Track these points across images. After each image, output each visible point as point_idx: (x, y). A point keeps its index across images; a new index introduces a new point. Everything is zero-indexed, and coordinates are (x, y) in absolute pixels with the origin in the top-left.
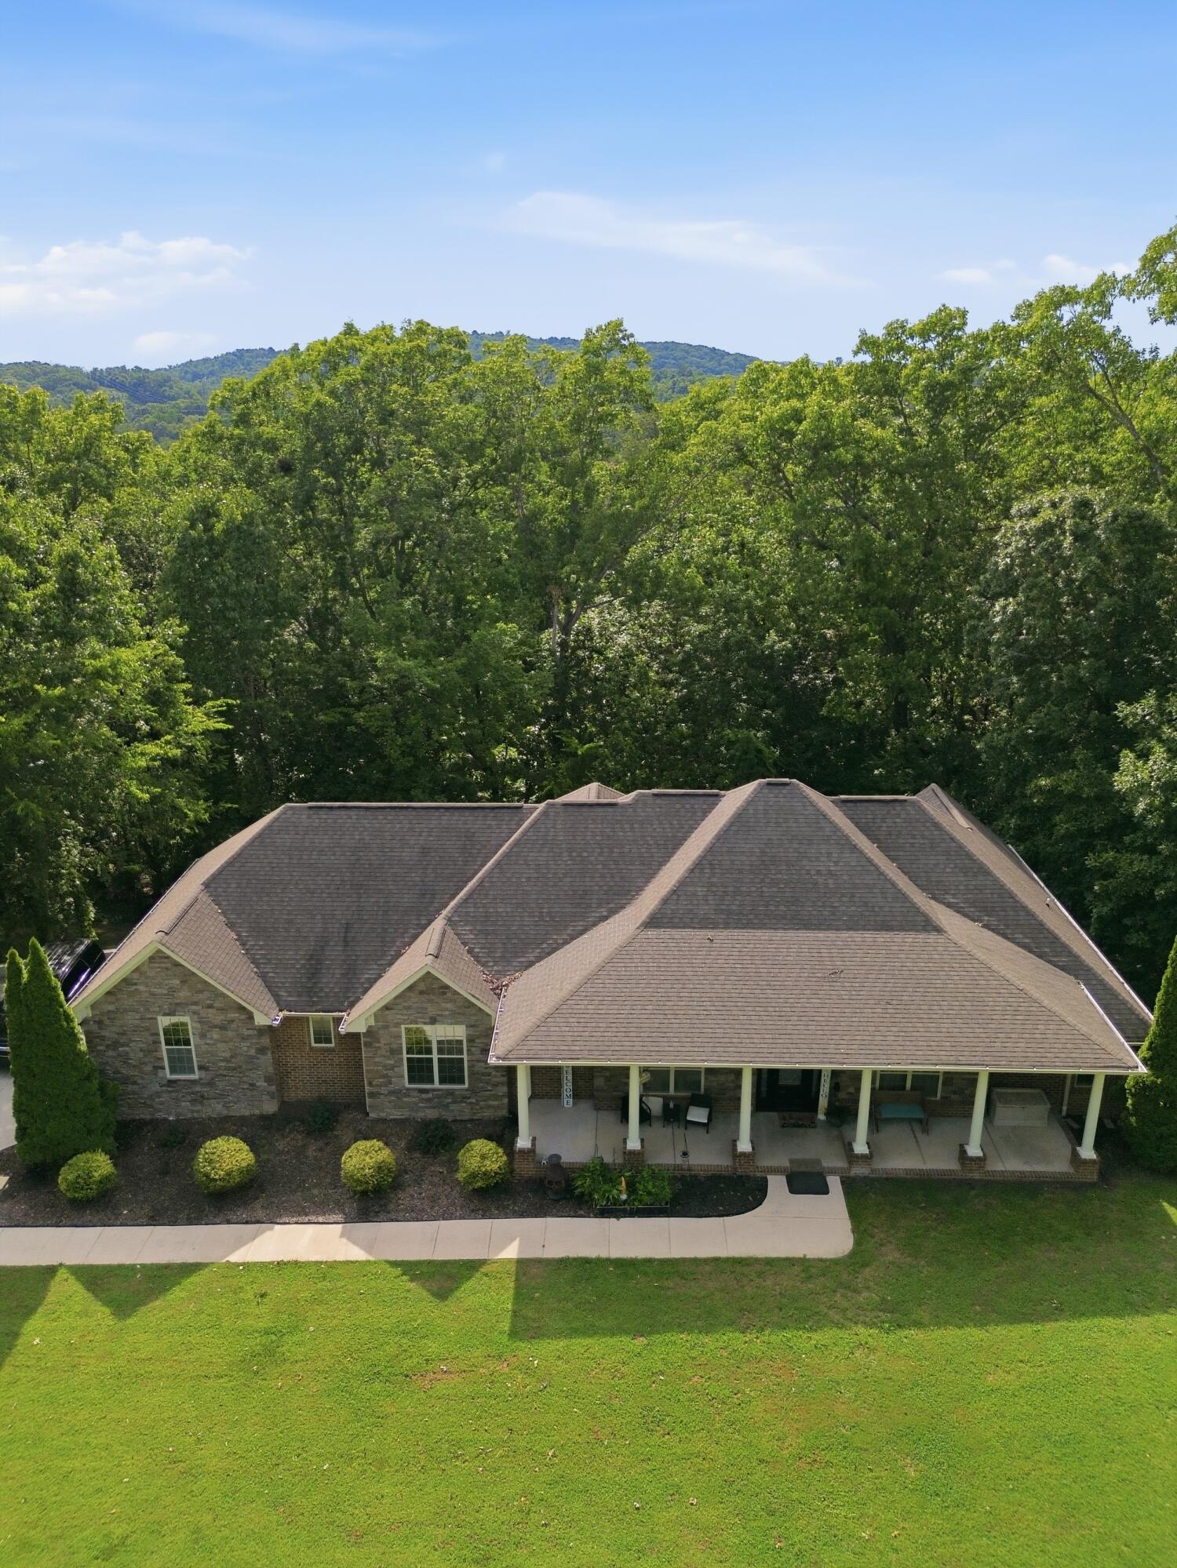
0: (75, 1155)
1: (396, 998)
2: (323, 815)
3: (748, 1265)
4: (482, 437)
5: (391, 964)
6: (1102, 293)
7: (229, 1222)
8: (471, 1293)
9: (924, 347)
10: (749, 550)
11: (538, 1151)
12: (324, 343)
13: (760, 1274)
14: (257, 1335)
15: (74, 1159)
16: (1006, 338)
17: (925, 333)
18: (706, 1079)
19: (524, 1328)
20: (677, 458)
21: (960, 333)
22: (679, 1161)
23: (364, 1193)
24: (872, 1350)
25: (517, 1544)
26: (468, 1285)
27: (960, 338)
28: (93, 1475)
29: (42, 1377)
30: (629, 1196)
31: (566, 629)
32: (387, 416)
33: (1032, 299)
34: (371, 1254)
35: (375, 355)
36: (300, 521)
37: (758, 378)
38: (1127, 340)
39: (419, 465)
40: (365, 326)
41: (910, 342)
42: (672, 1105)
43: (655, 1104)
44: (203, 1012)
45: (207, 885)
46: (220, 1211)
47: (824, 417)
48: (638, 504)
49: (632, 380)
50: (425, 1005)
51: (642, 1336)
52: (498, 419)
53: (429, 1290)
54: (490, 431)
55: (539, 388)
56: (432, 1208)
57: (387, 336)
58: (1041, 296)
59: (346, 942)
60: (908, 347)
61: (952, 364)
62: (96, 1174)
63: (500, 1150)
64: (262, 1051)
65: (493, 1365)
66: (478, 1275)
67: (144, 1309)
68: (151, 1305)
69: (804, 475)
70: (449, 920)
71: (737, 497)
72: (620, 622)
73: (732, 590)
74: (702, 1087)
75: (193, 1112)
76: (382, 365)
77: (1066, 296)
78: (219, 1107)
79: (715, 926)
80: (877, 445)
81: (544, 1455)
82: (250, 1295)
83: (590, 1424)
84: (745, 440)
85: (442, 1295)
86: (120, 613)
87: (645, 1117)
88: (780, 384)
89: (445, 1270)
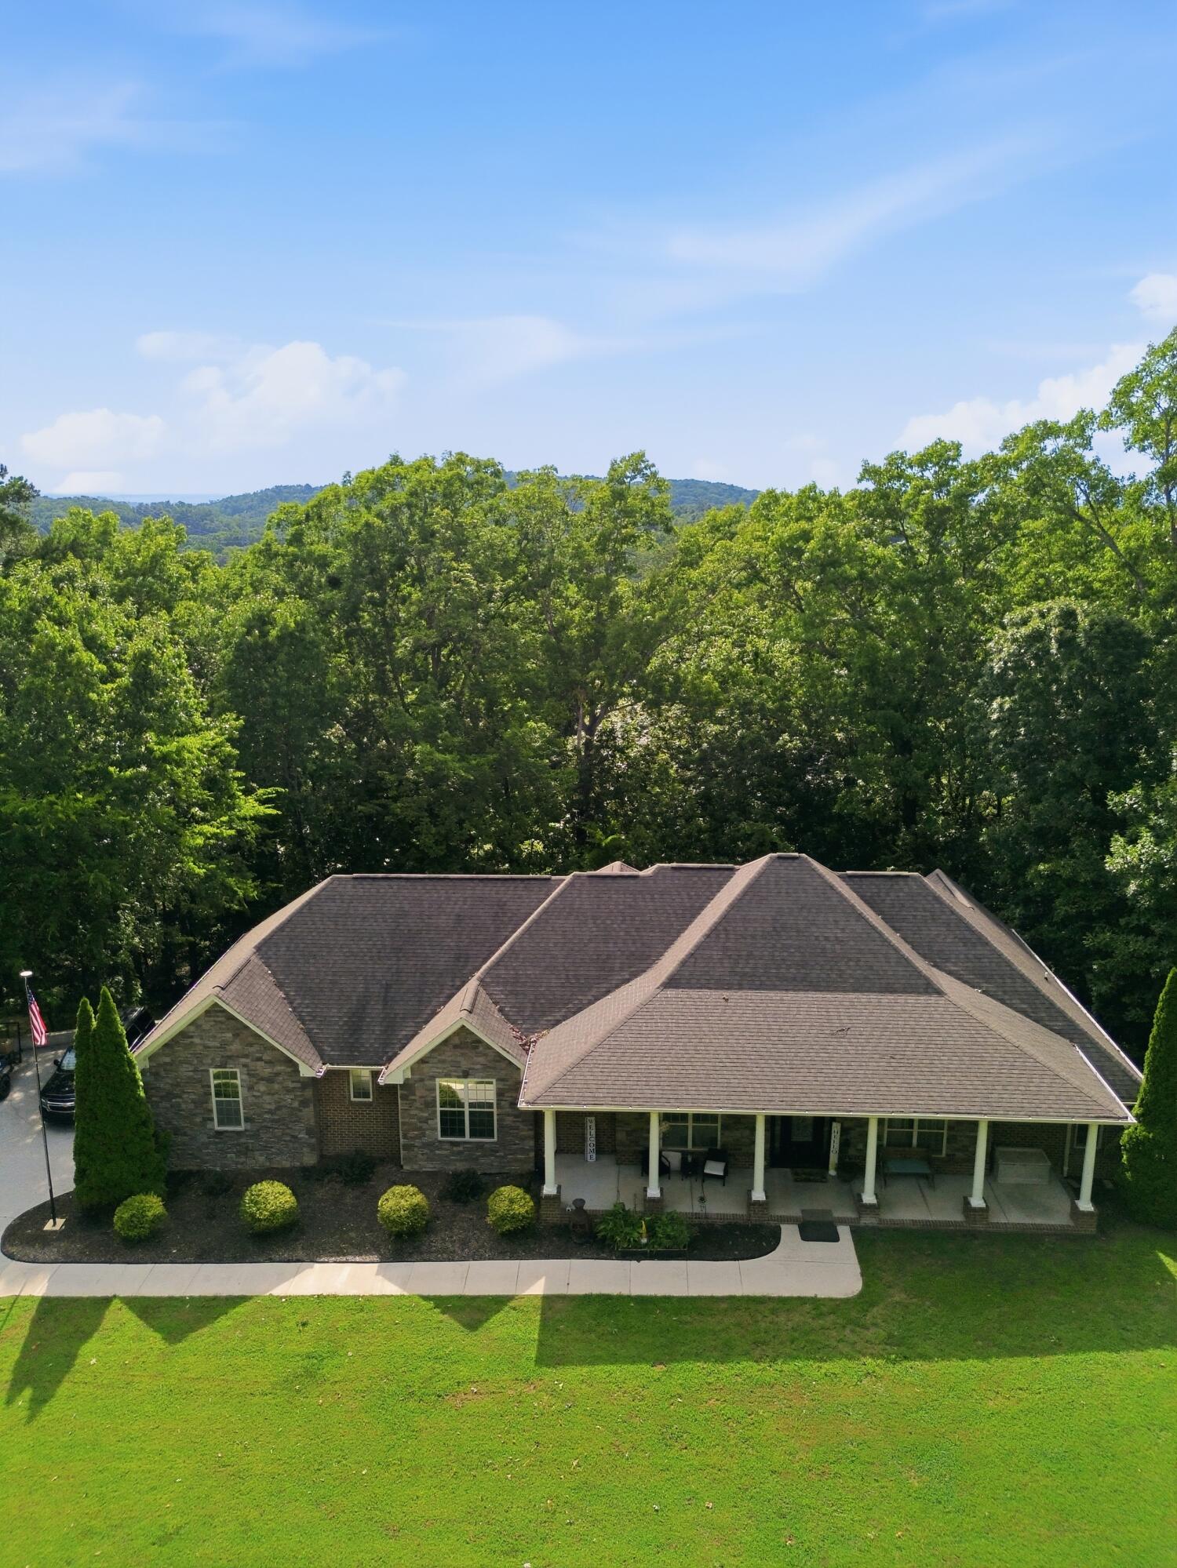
0: (130, 1196)
1: (433, 1051)
2: (367, 885)
3: (762, 1303)
4: (515, 556)
5: (427, 1022)
6: (1081, 428)
7: (271, 1261)
8: (498, 1325)
9: (923, 476)
10: (762, 659)
11: (563, 1198)
12: (372, 472)
13: (773, 1312)
14: (298, 1358)
15: (129, 1200)
16: (995, 467)
17: (922, 462)
18: (722, 1134)
19: (549, 1356)
20: (694, 574)
21: (955, 463)
22: (697, 1209)
23: (399, 1235)
24: (879, 1378)
25: (544, 1540)
26: (497, 1318)
27: (954, 468)
28: (148, 1475)
29: (99, 1392)
30: (649, 1240)
31: (590, 730)
32: (428, 535)
33: (1018, 432)
34: (404, 1289)
35: (420, 482)
36: (345, 631)
37: (770, 503)
38: (1105, 468)
39: (457, 580)
40: (409, 457)
41: (909, 471)
42: (690, 1159)
43: (674, 1159)
44: (252, 1065)
45: (259, 948)
46: (263, 1252)
47: (830, 537)
48: (658, 615)
49: (653, 505)
50: (459, 1059)
51: (660, 1364)
52: (529, 541)
53: (460, 1322)
54: (522, 551)
55: (567, 514)
56: (463, 1250)
57: (429, 466)
58: (1026, 429)
59: (385, 1002)
60: (907, 476)
61: (948, 490)
62: (150, 1214)
63: (528, 1196)
64: (304, 1103)
65: (520, 1387)
66: (506, 1308)
67: (194, 1335)
68: (200, 1331)
69: (813, 591)
70: (482, 981)
71: (752, 610)
72: (641, 726)
73: (747, 694)
74: (719, 1143)
75: (237, 1163)
76: (424, 491)
77: (1048, 430)
78: (262, 1159)
79: (729, 987)
80: (879, 562)
81: (569, 1465)
82: (292, 1324)
83: (613, 1439)
84: (757, 558)
85: (473, 1326)
86: (185, 706)
87: (664, 1170)
88: (790, 508)
89: (475, 1304)
